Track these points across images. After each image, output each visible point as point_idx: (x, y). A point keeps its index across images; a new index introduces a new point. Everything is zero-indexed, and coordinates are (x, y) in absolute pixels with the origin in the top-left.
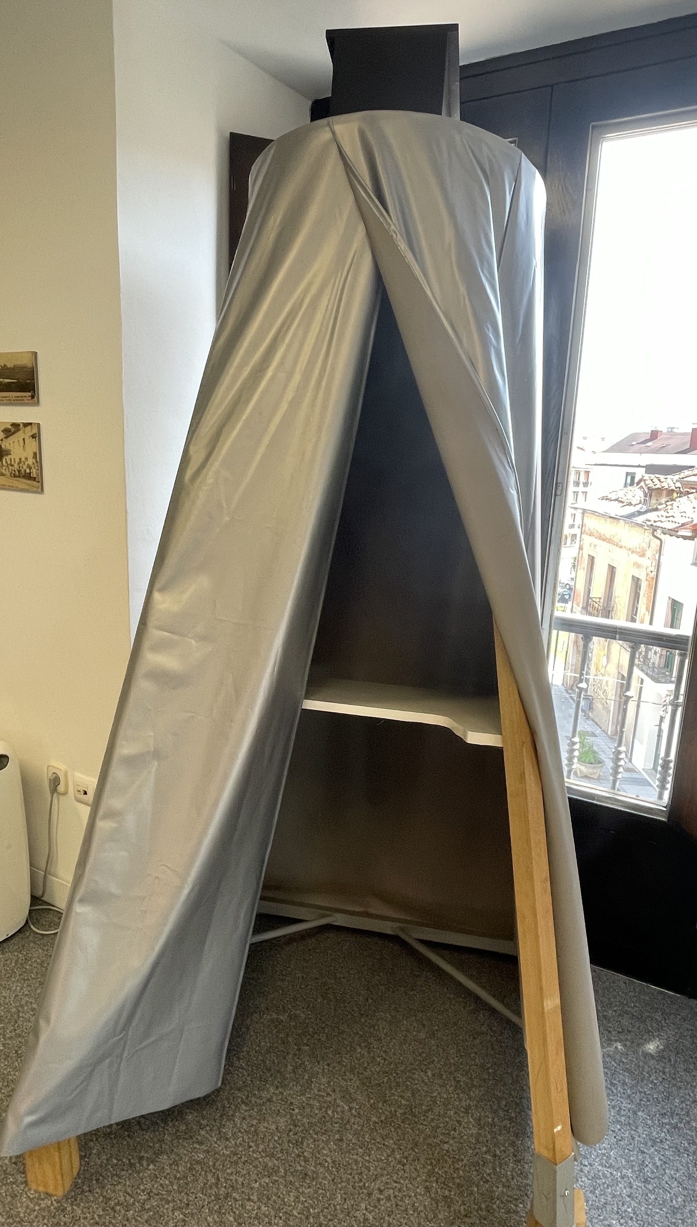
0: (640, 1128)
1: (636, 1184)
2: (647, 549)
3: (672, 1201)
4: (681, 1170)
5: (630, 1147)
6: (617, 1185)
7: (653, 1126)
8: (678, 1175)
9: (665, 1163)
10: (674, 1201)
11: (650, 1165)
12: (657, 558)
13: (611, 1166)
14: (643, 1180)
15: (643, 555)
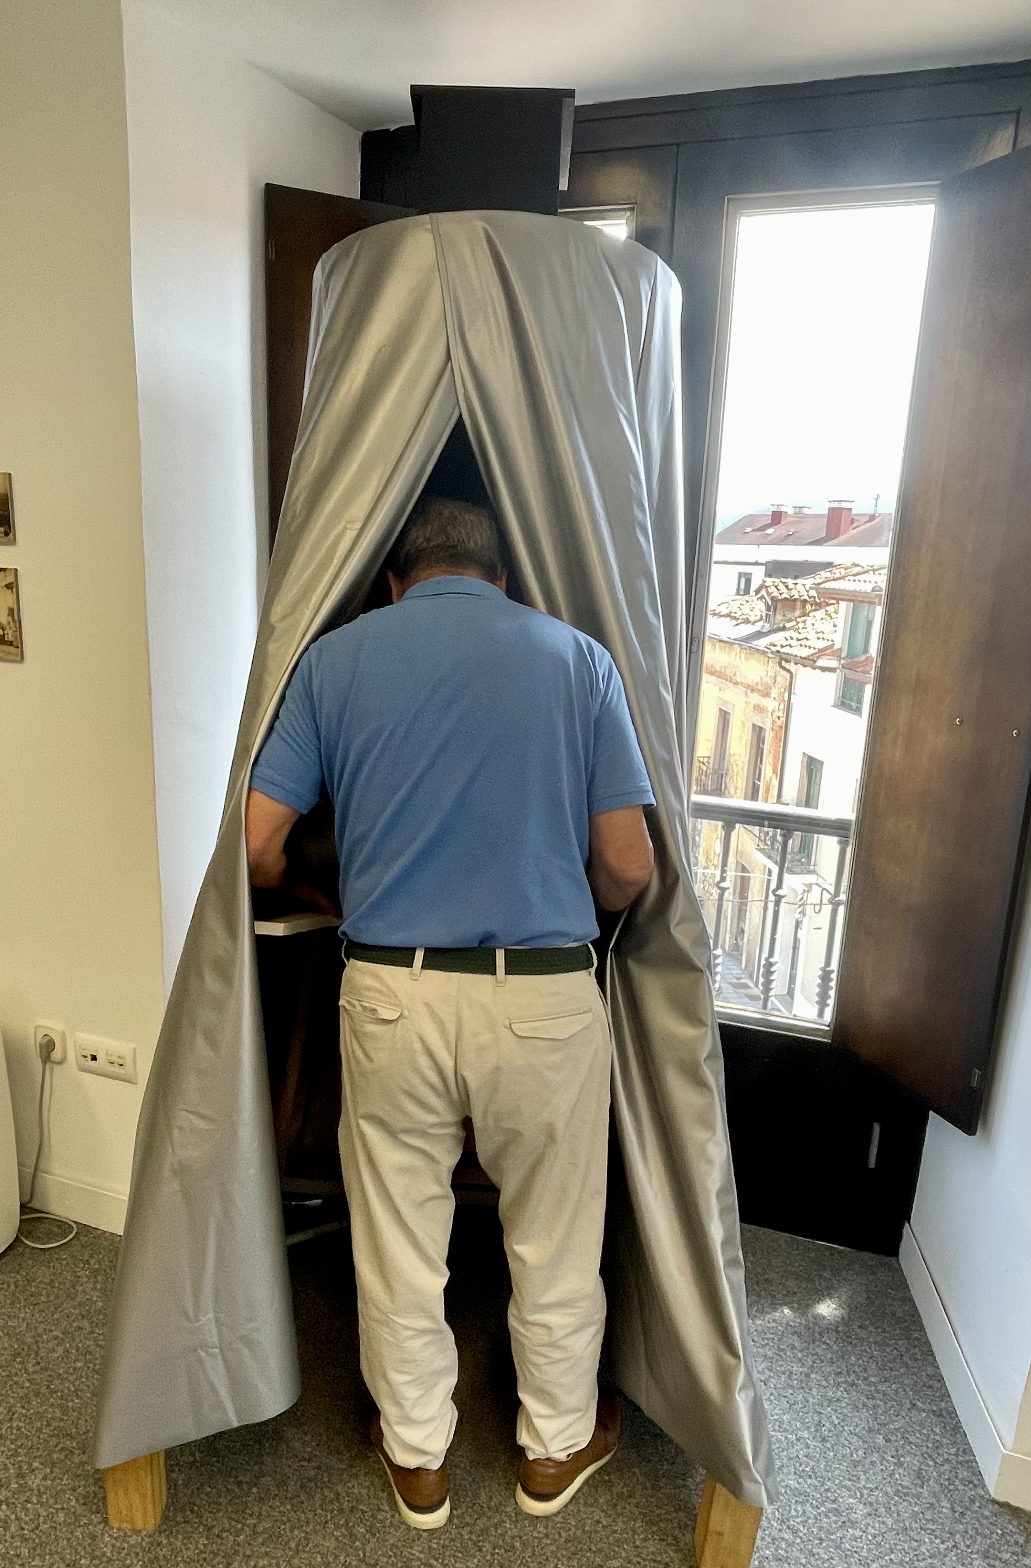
0: (814, 1389)
1: (812, 1444)
2: (772, 685)
3: (852, 1456)
4: (861, 1424)
5: (805, 1410)
6: (794, 1447)
7: (828, 1386)
8: (857, 1430)
9: (843, 1420)
10: (855, 1455)
11: (827, 1425)
12: (786, 698)
13: (785, 1430)
14: (820, 1439)
15: (766, 695)
